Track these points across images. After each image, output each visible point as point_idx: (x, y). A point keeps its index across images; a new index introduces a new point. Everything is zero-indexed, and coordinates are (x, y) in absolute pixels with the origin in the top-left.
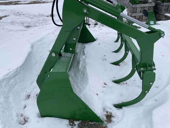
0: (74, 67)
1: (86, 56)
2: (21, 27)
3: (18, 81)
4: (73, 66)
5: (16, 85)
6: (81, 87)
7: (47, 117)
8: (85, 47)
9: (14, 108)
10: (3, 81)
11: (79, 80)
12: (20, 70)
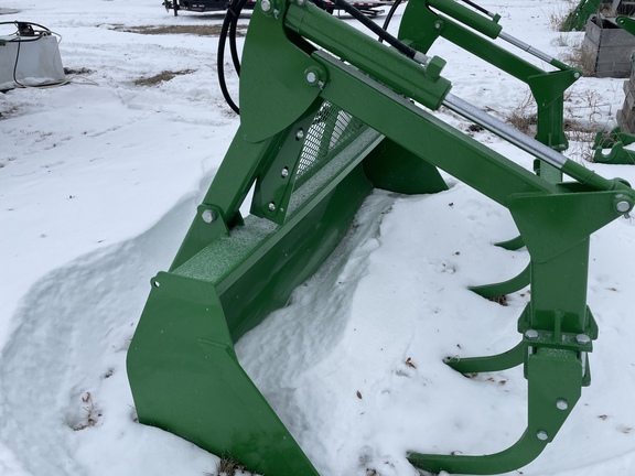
0: (323, 274)
1: (380, 243)
2: (212, 110)
3: (116, 284)
4: (322, 269)
5: (108, 296)
6: (309, 352)
7: (154, 428)
8: (391, 209)
9: (74, 367)
10: (68, 274)
11: (315, 323)
12: (133, 250)
